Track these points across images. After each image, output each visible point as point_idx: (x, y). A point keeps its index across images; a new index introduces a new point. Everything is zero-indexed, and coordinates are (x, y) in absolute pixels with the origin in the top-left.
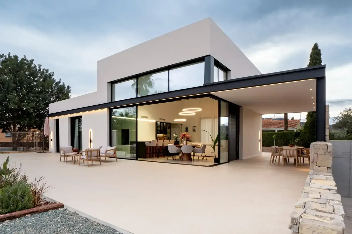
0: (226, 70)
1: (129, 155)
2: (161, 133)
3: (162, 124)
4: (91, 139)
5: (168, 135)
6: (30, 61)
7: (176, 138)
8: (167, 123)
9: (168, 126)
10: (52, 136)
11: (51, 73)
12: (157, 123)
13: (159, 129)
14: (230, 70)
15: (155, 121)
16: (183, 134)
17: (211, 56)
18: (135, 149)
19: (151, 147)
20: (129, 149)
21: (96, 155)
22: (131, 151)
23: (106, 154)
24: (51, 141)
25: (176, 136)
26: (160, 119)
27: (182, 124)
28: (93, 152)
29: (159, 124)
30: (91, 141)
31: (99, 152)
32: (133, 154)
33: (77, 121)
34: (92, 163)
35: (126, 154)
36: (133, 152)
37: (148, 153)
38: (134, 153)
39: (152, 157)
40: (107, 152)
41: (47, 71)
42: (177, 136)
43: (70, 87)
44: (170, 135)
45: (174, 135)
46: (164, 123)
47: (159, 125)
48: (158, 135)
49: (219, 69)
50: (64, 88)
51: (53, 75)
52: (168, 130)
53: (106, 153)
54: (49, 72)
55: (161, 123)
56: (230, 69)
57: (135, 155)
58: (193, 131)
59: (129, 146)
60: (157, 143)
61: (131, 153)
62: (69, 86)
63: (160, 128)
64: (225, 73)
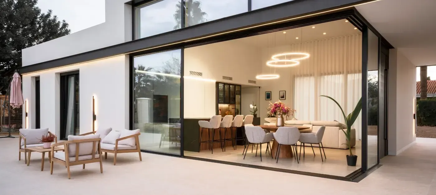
1: (167, 145)
2: (224, 103)
3: (226, 87)
4: (95, 114)
5: (236, 105)
7: (255, 112)
8: (235, 85)
9: (236, 90)
10: (28, 107)
12: (217, 83)
13: (221, 94)
15: (214, 81)
16: (275, 105)
18: (179, 132)
19: (209, 129)
20: (167, 132)
21: (90, 151)
22: (170, 136)
23: (117, 146)
24: (26, 115)
25: (254, 108)
26: (224, 78)
27: (260, 87)
28: (82, 146)
29: (221, 86)
30: (94, 118)
31: (97, 143)
32: (174, 143)
33: (72, 80)
34: (84, 168)
35: (162, 142)
36: (174, 138)
37: (203, 142)
38: (176, 140)
39: (211, 148)
40: (119, 142)
42: (256, 108)
44: (240, 105)
45: (251, 106)
46: (230, 84)
47: (221, 89)
48: (220, 106)
50: (58, 25)
52: (237, 97)
53: (117, 144)
55: (225, 84)
57: (179, 145)
58: (280, 99)
59: (167, 126)
60: (222, 121)
61: (170, 140)
62: (67, 23)
63: (224, 94)
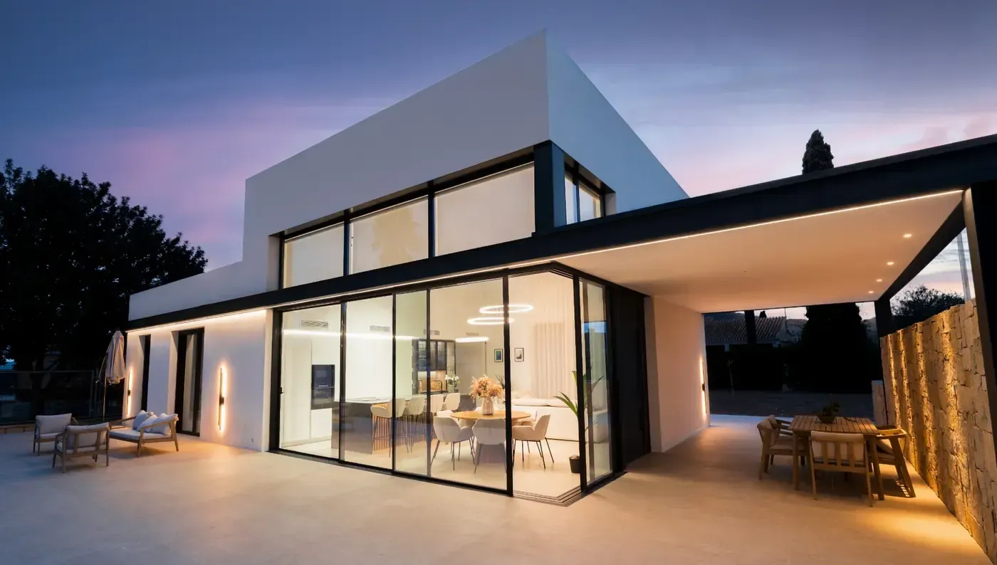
0: (603, 192)
4: (222, 396)
6: (100, 185)
8: (445, 342)
10: (132, 382)
11: (154, 216)
12: (416, 342)
13: (423, 357)
14: (613, 192)
15: (409, 338)
17: (553, 146)
24: (129, 394)
27: (485, 342)
29: (423, 345)
30: (221, 401)
33: (194, 341)
37: (378, 438)
41: (143, 212)
43: (203, 252)
44: (454, 372)
46: (436, 341)
47: (422, 349)
49: (581, 191)
50: (188, 254)
51: (159, 222)
52: (450, 359)
54: (149, 214)
56: (614, 189)
58: (517, 360)
62: (202, 249)
64: (598, 202)
